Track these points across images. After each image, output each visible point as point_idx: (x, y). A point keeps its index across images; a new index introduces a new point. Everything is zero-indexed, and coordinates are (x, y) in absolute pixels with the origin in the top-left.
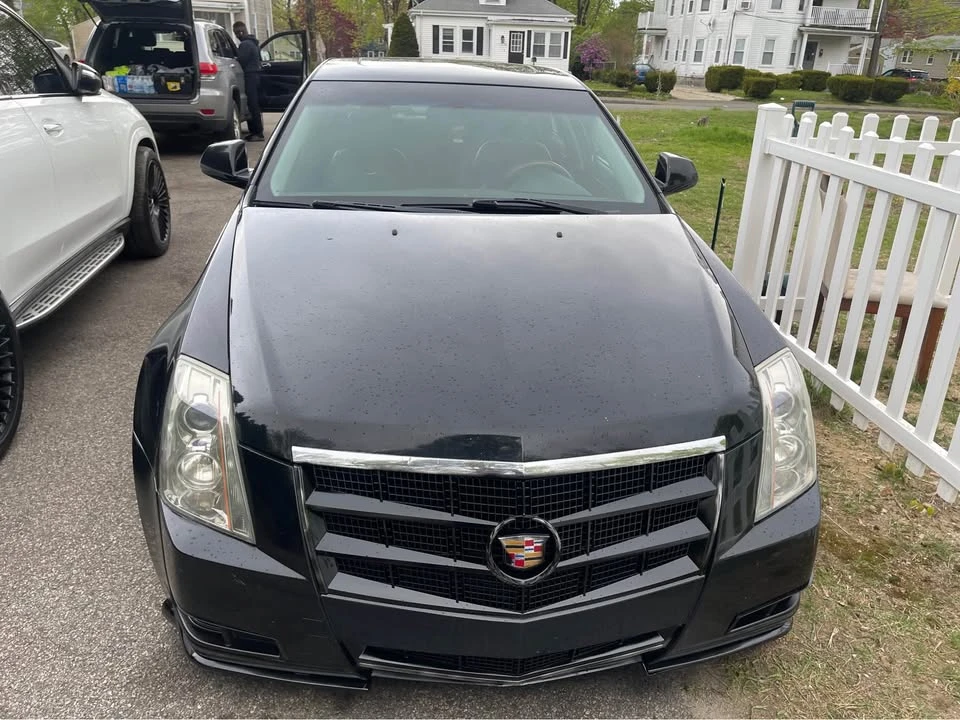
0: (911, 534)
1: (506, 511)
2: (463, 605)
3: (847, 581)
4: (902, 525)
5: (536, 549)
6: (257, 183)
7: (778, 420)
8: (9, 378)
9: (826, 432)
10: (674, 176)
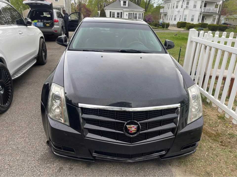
0: (226, 132)
1: (128, 119)
2: (117, 141)
3: (210, 142)
4: (224, 129)
5: (135, 128)
6: (69, 45)
7: (193, 101)
8: (10, 91)
9: (205, 108)
10: (169, 45)
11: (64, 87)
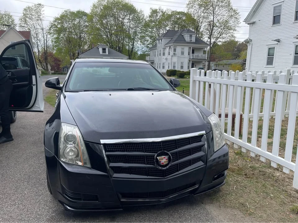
0: (247, 165)
1: (158, 150)
2: (149, 177)
3: (235, 176)
4: (244, 164)
5: (166, 159)
11: (77, 126)
